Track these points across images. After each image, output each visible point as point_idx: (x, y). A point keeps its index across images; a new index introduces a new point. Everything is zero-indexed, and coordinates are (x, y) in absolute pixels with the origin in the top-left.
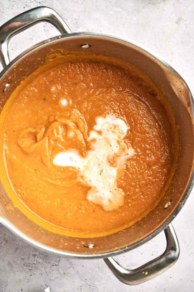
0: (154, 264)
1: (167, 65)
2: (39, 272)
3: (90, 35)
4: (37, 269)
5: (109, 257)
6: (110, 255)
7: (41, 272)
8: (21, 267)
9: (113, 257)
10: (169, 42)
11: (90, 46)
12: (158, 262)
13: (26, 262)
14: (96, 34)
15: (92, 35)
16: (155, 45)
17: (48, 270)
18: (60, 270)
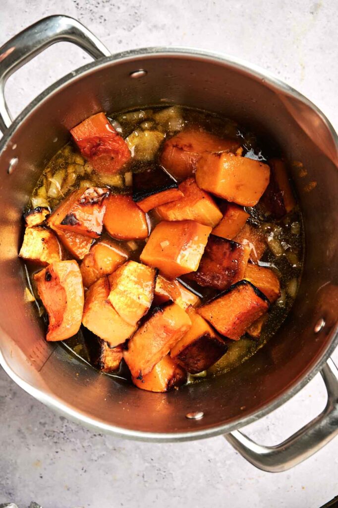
2: (71, 446)
4: (68, 441)
5: (232, 430)
6: (234, 428)
7: (75, 447)
8: (39, 437)
9: (240, 430)
10: (298, 47)
11: (146, 71)
13: (48, 429)
16: (272, 52)
17: (86, 444)
18: (107, 443)
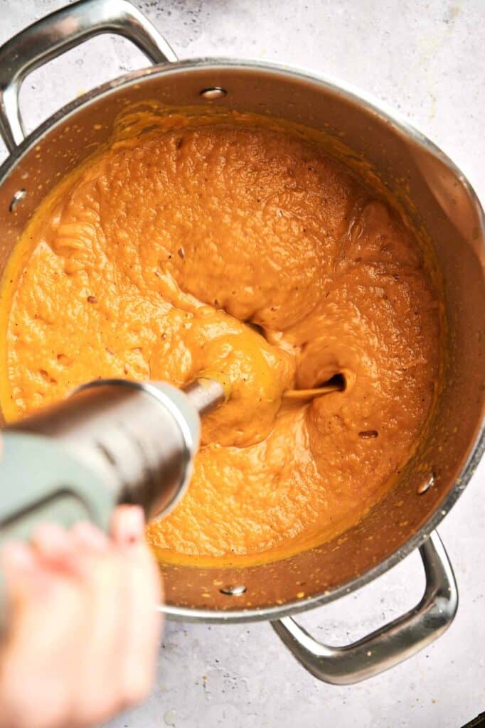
0: (395, 632)
3: (224, 64)
5: (282, 616)
6: (285, 613)
9: (294, 617)
11: (224, 91)
12: (404, 627)
14: (238, 62)
15: (228, 64)
16: (389, 77)
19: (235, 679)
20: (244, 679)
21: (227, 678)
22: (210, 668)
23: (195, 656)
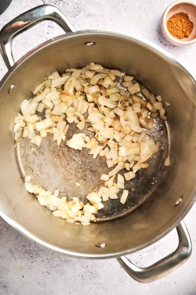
0: (167, 261)
1: (174, 61)
2: (41, 259)
3: (94, 32)
4: (39, 256)
7: (43, 259)
8: (22, 254)
12: (171, 259)
13: (27, 249)
14: (101, 31)
19: (95, 274)
20: (99, 274)
21: (91, 274)
22: (84, 269)
23: (79, 264)
